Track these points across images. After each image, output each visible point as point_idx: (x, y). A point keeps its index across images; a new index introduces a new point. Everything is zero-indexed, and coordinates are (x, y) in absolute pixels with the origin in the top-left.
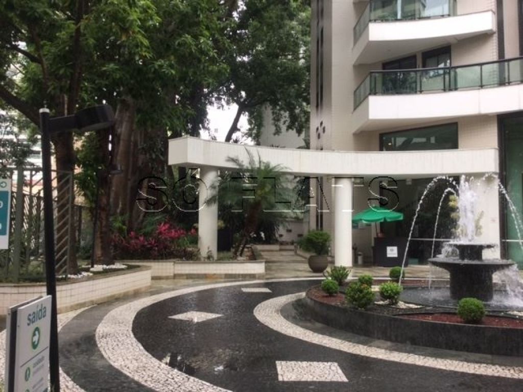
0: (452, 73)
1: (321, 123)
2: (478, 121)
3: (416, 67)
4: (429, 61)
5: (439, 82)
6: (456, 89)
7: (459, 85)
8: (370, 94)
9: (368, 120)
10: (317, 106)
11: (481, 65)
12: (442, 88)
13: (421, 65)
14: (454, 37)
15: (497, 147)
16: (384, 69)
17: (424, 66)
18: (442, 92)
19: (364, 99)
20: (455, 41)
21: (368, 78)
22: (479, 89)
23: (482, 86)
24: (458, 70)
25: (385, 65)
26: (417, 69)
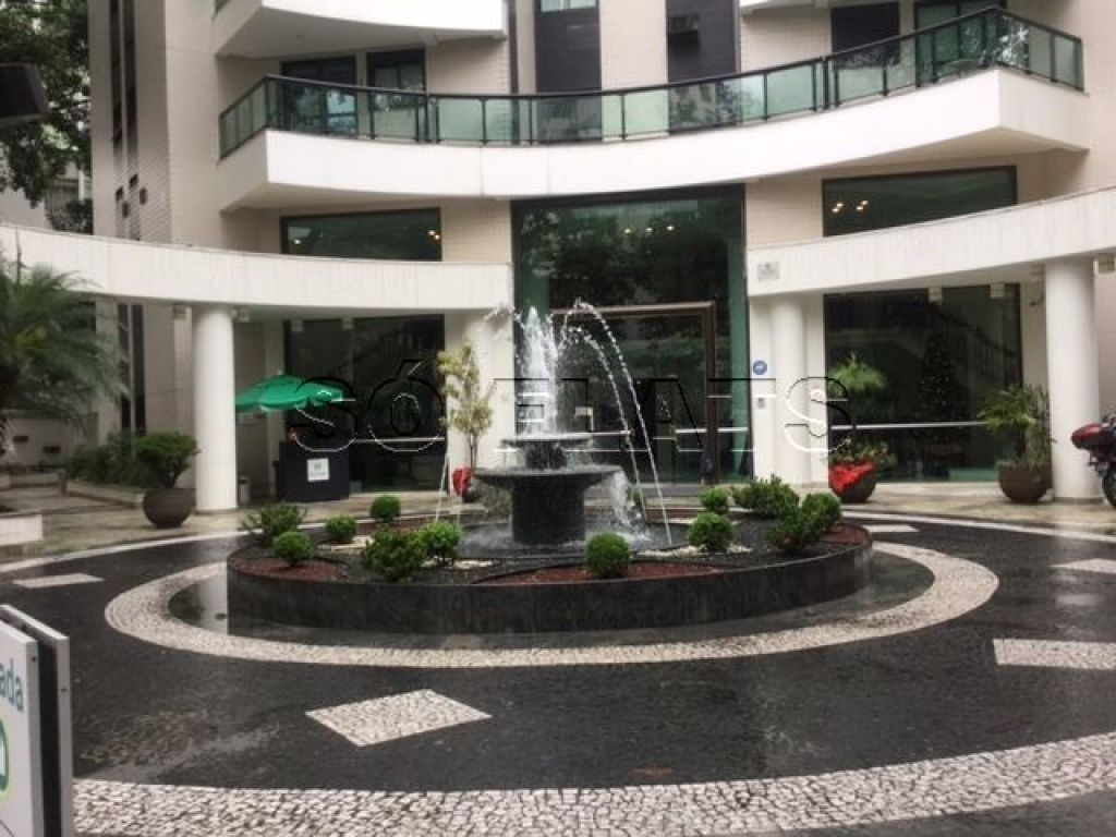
0: (430, 106)
1: (134, 181)
2: (478, 209)
3: (354, 82)
4: (381, 74)
5: (405, 120)
6: (438, 141)
7: (442, 134)
8: (267, 126)
9: (266, 184)
10: (117, 140)
11: (483, 98)
12: (413, 133)
13: (365, 80)
14: (433, 32)
15: (510, 260)
16: (284, 74)
17: (371, 82)
18: (410, 144)
19: (252, 136)
20: (434, 43)
21: (261, 90)
22: (480, 147)
23: (485, 142)
24: (443, 104)
25: (288, 66)
26: (358, 87)
